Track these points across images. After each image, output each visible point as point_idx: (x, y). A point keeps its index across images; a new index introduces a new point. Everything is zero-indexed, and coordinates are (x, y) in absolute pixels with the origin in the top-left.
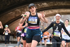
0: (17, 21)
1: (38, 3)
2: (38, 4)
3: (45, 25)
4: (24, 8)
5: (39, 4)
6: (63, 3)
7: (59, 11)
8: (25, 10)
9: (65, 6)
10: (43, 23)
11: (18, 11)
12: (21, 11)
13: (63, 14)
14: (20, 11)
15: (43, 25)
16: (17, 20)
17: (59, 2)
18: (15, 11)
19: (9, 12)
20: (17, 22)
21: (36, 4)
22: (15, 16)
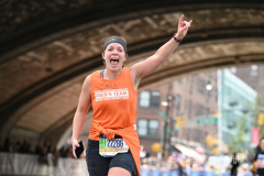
0: (57, 93)
1: (148, 12)
2: (149, 20)
3: (178, 108)
4: (88, 37)
5: (151, 16)
6: (255, 14)
7: (237, 48)
8: (89, 44)
9: (263, 26)
10: (168, 101)
11: (59, 48)
12: (73, 47)
13: (254, 61)
14: (68, 48)
15: (168, 108)
16: (57, 88)
17: (238, 11)
18: (50, 46)
19: (24, 53)
20: (56, 97)
21: (141, 17)
22: (49, 70)
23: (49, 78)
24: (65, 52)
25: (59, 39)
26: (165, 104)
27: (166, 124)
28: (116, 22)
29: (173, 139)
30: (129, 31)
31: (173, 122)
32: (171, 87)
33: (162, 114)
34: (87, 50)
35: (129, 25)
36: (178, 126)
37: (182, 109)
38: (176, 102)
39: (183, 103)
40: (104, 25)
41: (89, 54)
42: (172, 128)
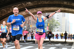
1: (23, 2)
2: (23, 4)
3: (30, 23)
4: (10, 8)
5: (23, 3)
6: (47, 2)
7: (43, 9)
8: (10, 10)
9: (48, 4)
10: (28, 21)
11: (3, 11)
12: (6, 10)
13: (47, 12)
14: (5, 11)
15: (28, 23)
17: (43, 1)
18: (1, 10)
21: (21, 3)
22: (1, 16)
23: (1, 17)
24: (5, 12)
25: (3, 9)
26: (27, 22)
27: (28, 26)
28: (16, 5)
29: (30, 30)
30: (19, 6)
31: (29, 26)
32: (29, 19)
33: (27, 24)
34: (10, 11)
35: (19, 5)
36: (31, 27)
37: (31, 23)
38: (30, 22)
39: (31, 22)
40: (13, 5)
41: (10, 12)
42: (29, 27)
